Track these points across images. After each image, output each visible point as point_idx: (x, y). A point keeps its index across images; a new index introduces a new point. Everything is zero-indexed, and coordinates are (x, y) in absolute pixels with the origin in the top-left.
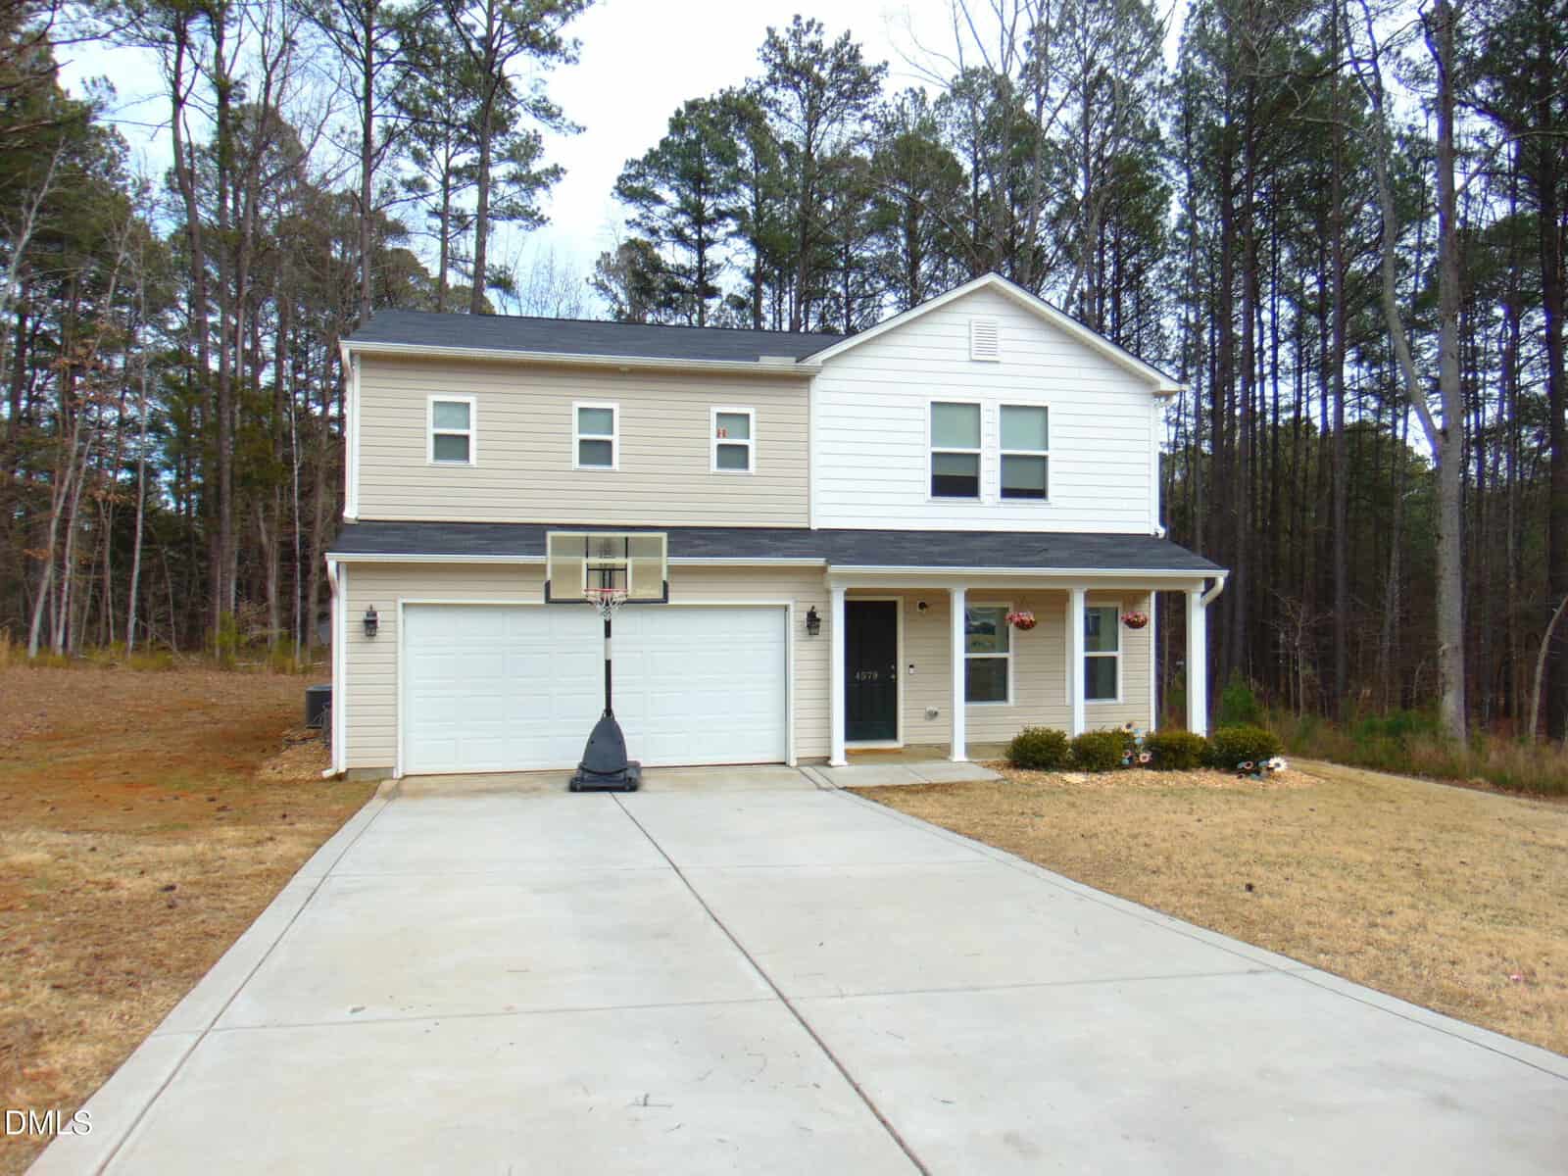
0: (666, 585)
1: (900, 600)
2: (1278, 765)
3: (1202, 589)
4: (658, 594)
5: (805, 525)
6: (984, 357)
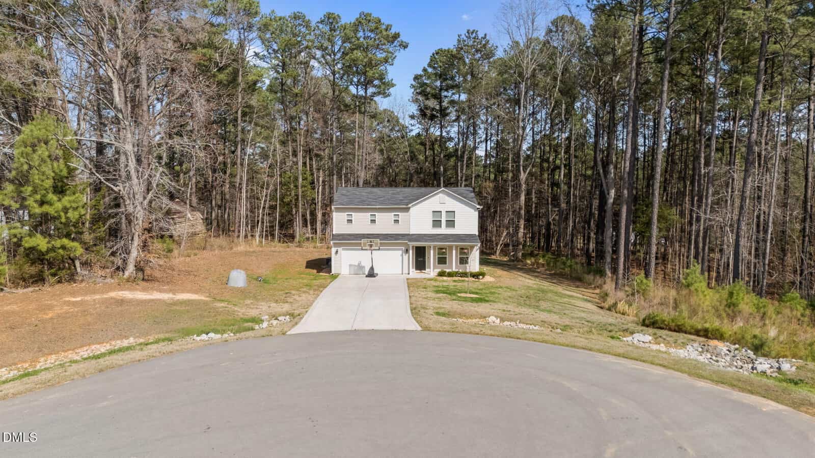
0: (379, 247)
1: (426, 247)
2: (481, 277)
5: (409, 233)
6: (443, 203)
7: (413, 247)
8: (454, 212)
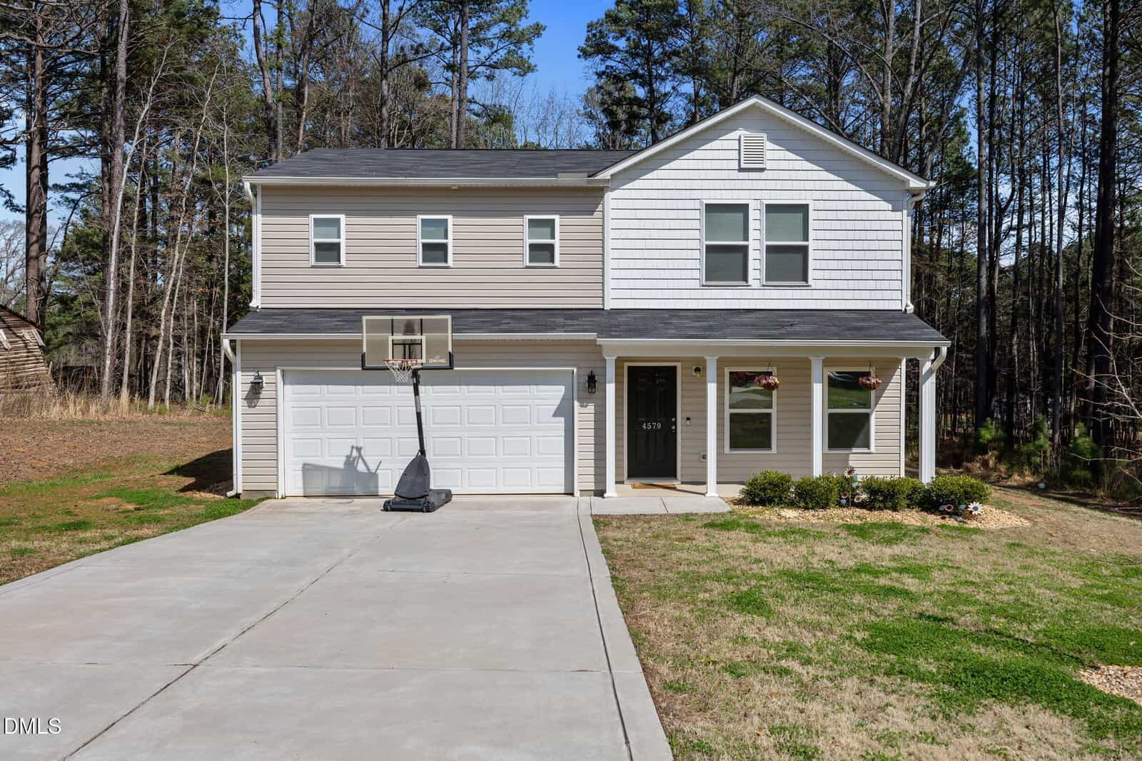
0: (451, 355)
1: (678, 365)
2: (976, 509)
3: (932, 357)
4: (444, 362)
5: (601, 307)
6: (751, 167)
7: (619, 361)
8: (804, 209)
